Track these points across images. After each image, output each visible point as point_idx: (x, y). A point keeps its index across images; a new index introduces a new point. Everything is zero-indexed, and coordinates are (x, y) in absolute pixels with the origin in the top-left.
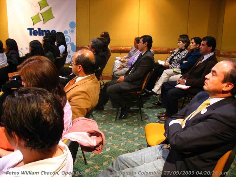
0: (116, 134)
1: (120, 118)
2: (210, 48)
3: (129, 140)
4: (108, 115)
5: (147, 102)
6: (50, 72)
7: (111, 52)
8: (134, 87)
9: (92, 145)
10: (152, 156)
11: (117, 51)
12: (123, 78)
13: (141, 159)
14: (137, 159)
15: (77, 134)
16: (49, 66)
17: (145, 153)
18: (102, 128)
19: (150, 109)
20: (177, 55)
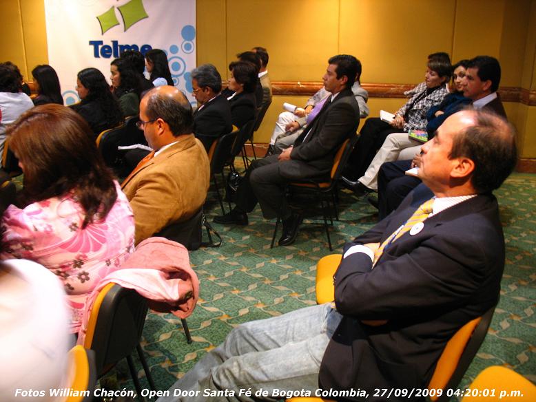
0: (267, 279)
1: (281, 243)
2: (486, 85)
3: (294, 292)
4: (258, 235)
5: (350, 206)
6: (72, 139)
7: (271, 93)
8: (311, 172)
9: (168, 298)
10: (310, 326)
11: (290, 91)
12: (288, 152)
13: (286, 333)
14: (277, 333)
15: (137, 274)
16: (72, 127)
17: (296, 320)
18: (237, 264)
19: (354, 225)
20: (420, 100)
